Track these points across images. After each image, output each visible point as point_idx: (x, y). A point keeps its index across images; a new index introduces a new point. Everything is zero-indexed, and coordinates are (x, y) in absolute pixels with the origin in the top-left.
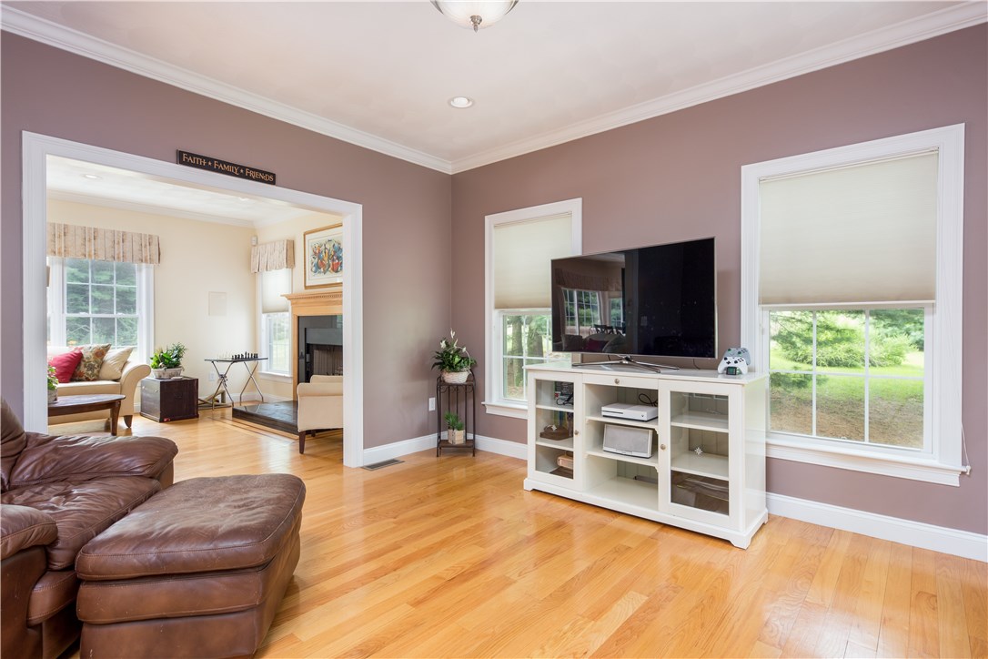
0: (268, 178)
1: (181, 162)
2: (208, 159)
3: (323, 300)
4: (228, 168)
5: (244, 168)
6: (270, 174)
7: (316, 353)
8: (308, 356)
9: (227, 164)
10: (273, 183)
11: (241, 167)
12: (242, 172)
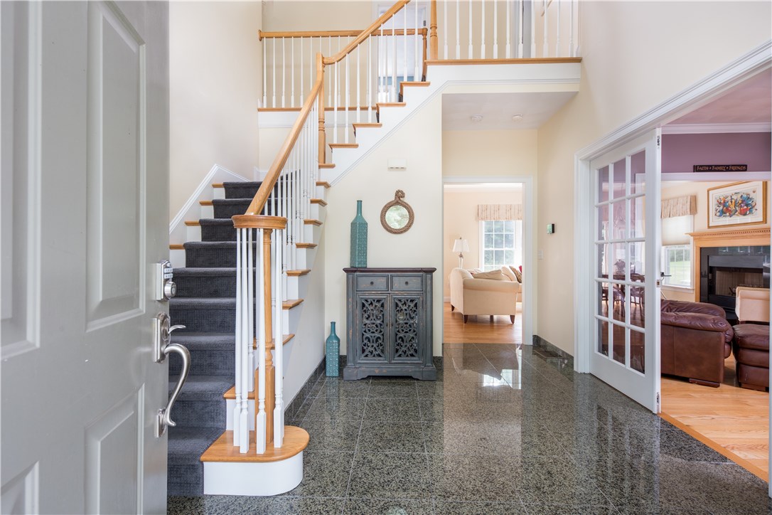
0: (742, 168)
1: (697, 171)
2: (709, 166)
3: (729, 235)
4: (720, 168)
5: (728, 166)
6: (743, 166)
7: (718, 273)
8: (710, 275)
9: (719, 166)
10: (746, 170)
11: (727, 166)
12: (728, 168)
